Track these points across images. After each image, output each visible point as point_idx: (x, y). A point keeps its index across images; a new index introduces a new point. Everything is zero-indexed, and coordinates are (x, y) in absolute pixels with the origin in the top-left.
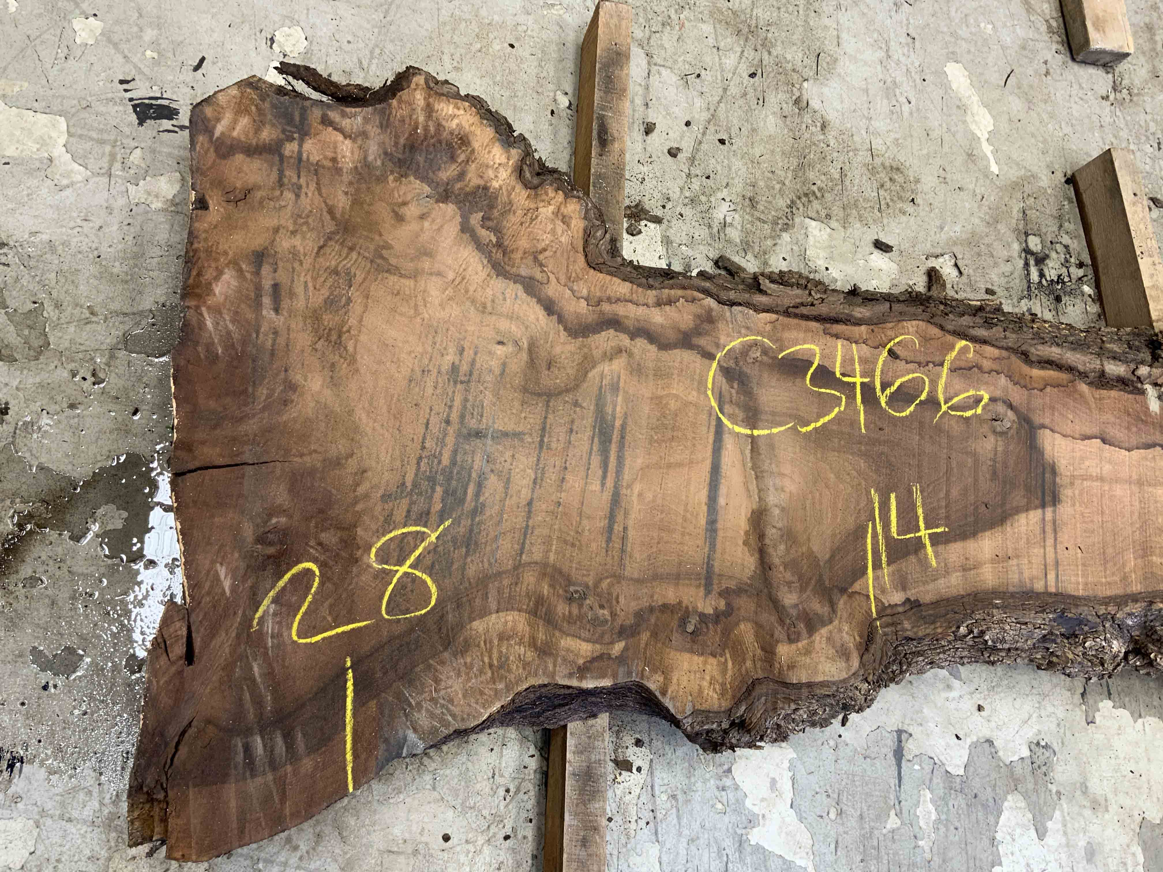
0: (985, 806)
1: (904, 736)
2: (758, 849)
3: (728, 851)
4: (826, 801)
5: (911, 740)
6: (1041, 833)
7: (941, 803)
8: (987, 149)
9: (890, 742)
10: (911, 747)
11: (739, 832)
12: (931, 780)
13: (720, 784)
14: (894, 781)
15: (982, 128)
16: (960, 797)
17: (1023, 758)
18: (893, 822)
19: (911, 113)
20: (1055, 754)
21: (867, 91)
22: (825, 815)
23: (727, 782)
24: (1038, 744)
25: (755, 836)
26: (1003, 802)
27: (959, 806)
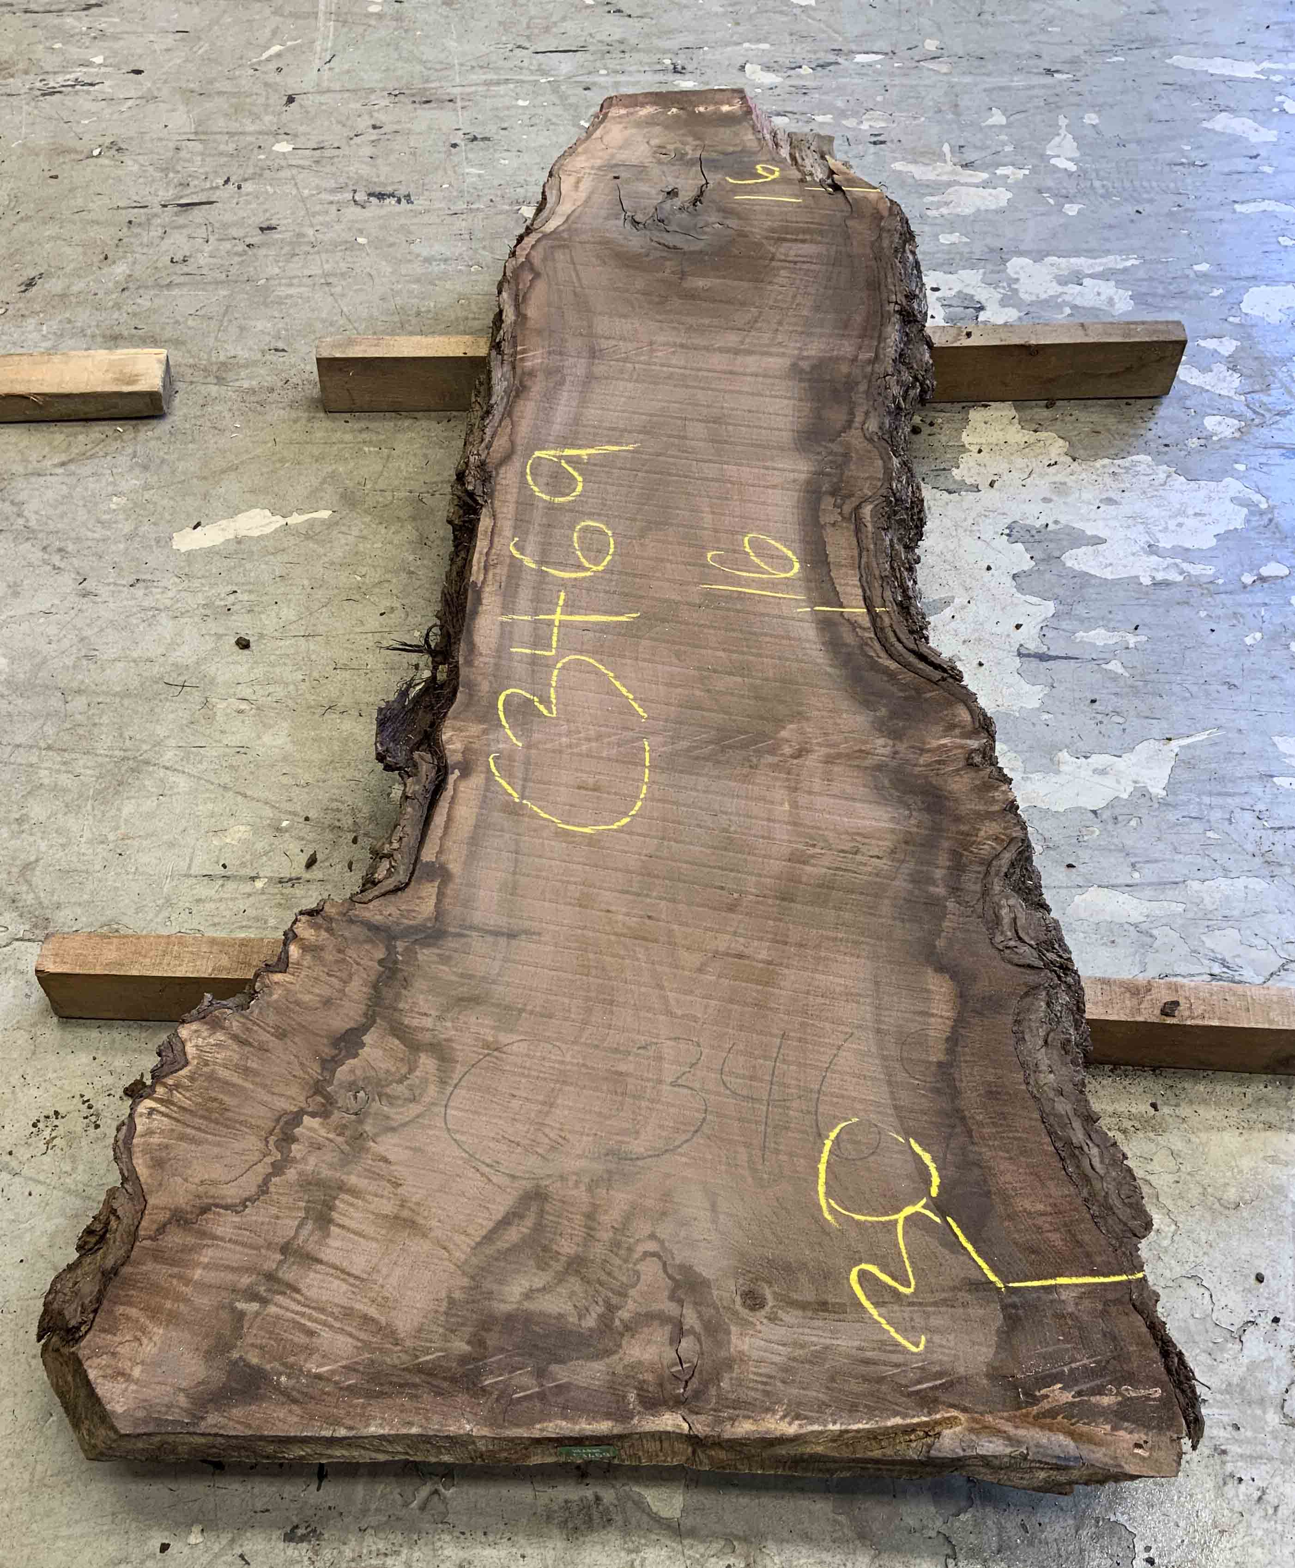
0: (1083, 586)
1: (1024, 651)
4: (1107, 725)
5: (1026, 646)
6: (1100, 540)
8: (298, 519)
10: (1035, 646)
12: (1065, 631)
14: (1073, 663)
15: (266, 521)
16: (1077, 607)
17: (1027, 550)
18: (1116, 666)
19: (251, 592)
20: (1016, 522)
22: (1122, 727)
23: (1105, 815)
24: (1009, 535)
25: (1158, 790)
26: (1075, 570)
27: (1086, 608)
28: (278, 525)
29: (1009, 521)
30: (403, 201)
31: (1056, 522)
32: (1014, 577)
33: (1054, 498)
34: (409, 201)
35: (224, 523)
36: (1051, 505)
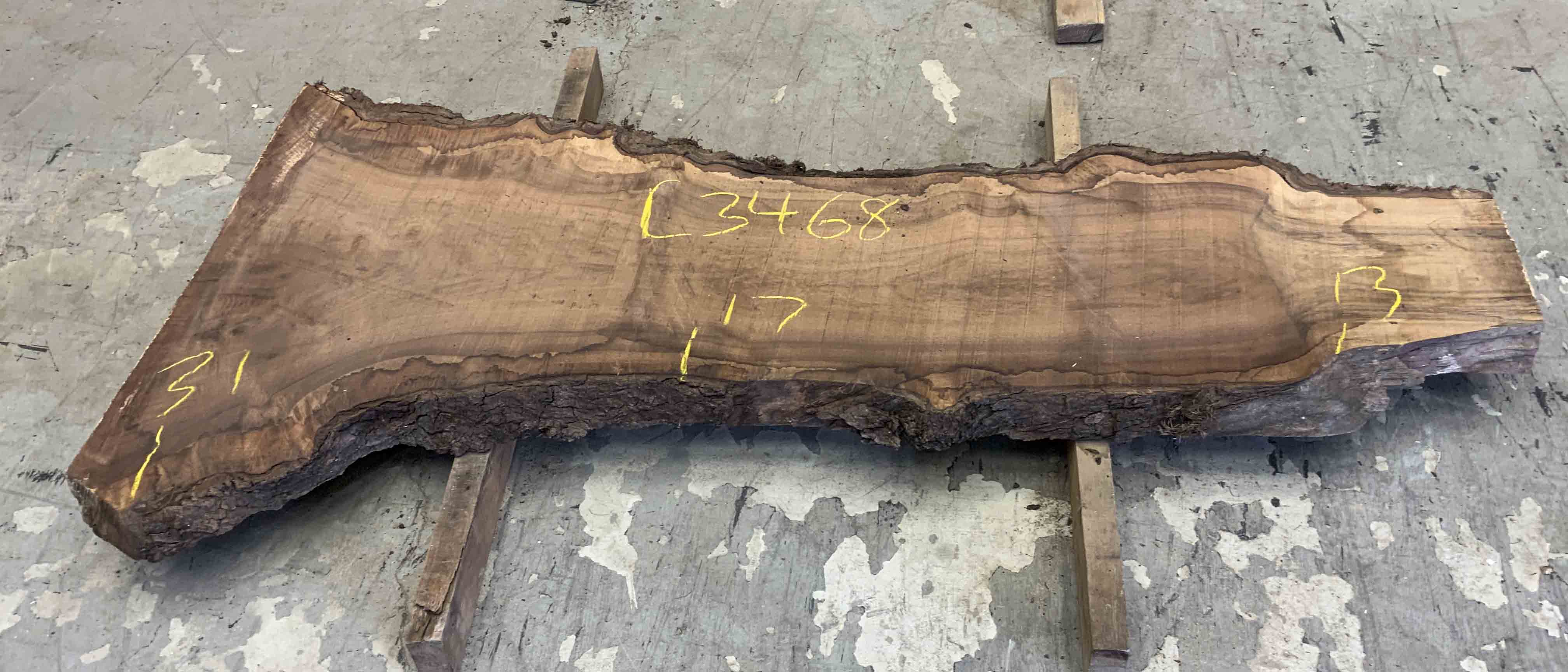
0: (818, 546)
1: (749, 491)
2: (586, 559)
3: (557, 560)
4: (659, 531)
5: (755, 494)
6: (875, 568)
7: (774, 540)
8: (948, 109)
9: (735, 496)
10: (754, 499)
11: (572, 547)
12: (767, 523)
13: (566, 515)
14: (729, 522)
15: (948, 96)
16: (794, 536)
17: (869, 513)
18: (721, 550)
19: (879, 94)
20: (906, 510)
21: (840, 86)
22: (655, 541)
23: (572, 513)
24: (889, 503)
25: (585, 552)
26: (838, 543)
27: (792, 542)
29: (908, 506)
30: (1369, 140)
32: (837, 499)
33: (936, 545)
34: (1367, 144)
35: (948, 78)
36: (926, 541)
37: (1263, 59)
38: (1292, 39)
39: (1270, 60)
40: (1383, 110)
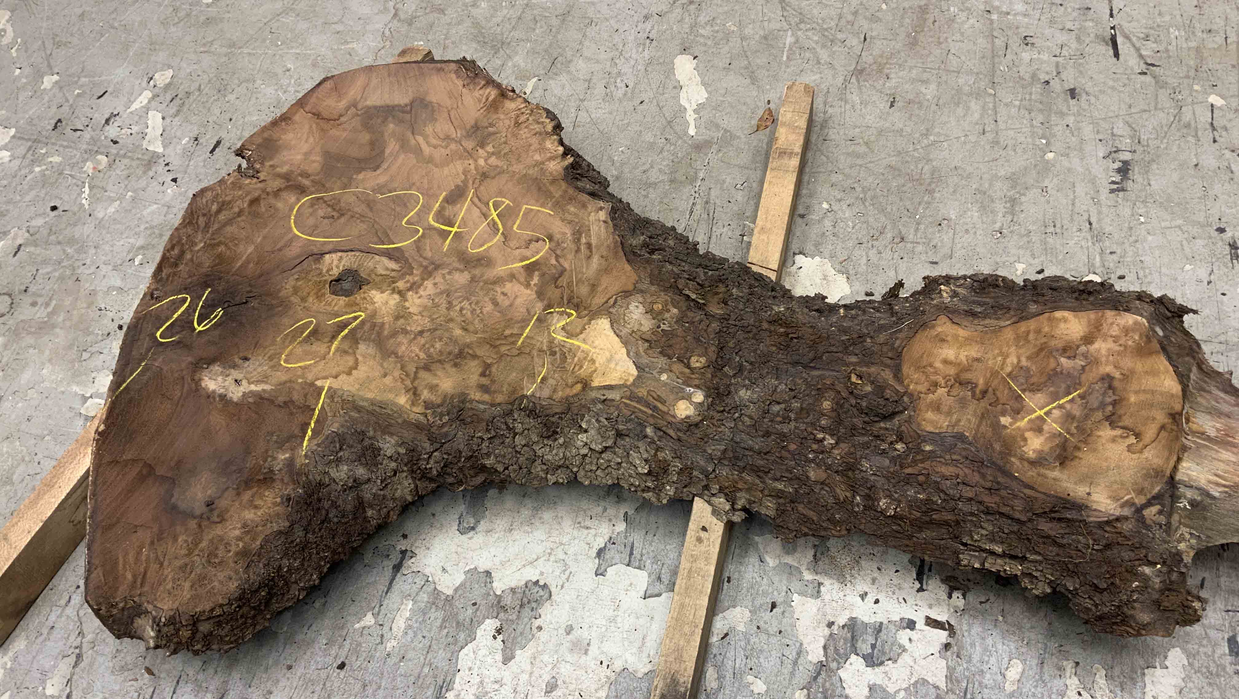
28: (687, 106)
29: (553, 589)
30: (1115, 186)
31: (540, 628)
32: (488, 573)
33: (570, 636)
34: (1112, 191)
35: (698, 79)
36: (562, 631)
37: (1027, 77)
38: (1065, 52)
39: (1034, 76)
40: (1140, 149)
